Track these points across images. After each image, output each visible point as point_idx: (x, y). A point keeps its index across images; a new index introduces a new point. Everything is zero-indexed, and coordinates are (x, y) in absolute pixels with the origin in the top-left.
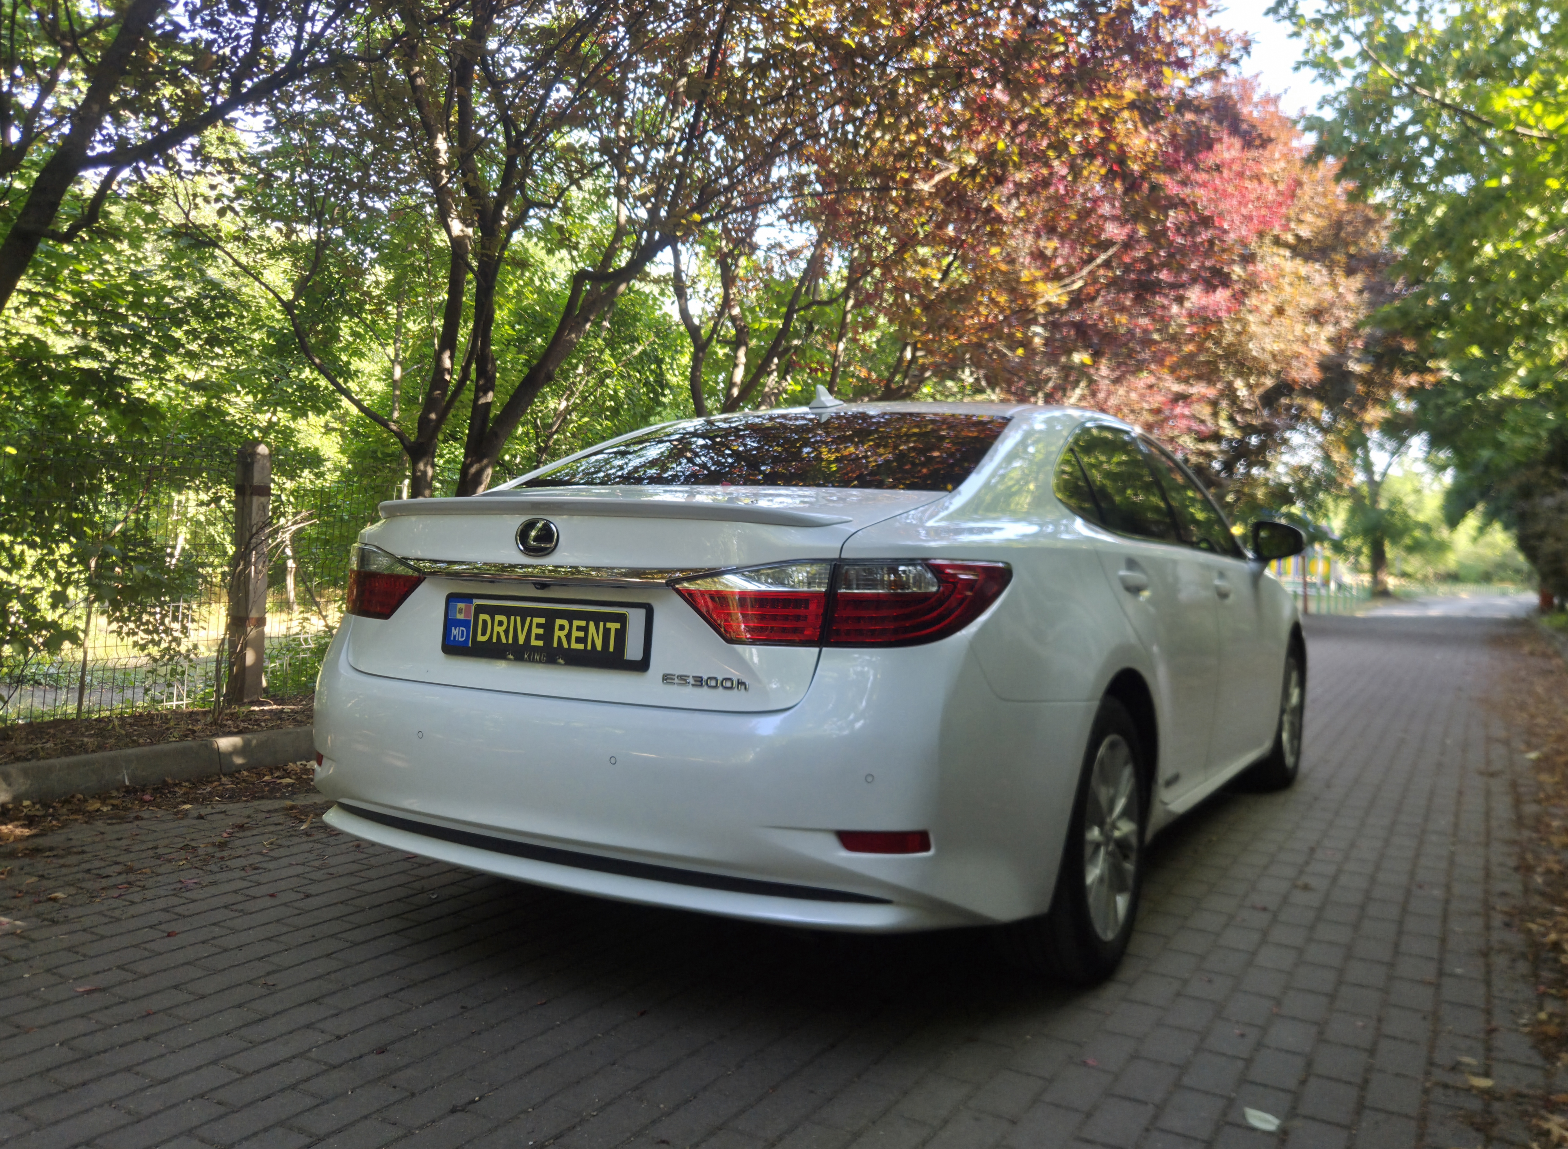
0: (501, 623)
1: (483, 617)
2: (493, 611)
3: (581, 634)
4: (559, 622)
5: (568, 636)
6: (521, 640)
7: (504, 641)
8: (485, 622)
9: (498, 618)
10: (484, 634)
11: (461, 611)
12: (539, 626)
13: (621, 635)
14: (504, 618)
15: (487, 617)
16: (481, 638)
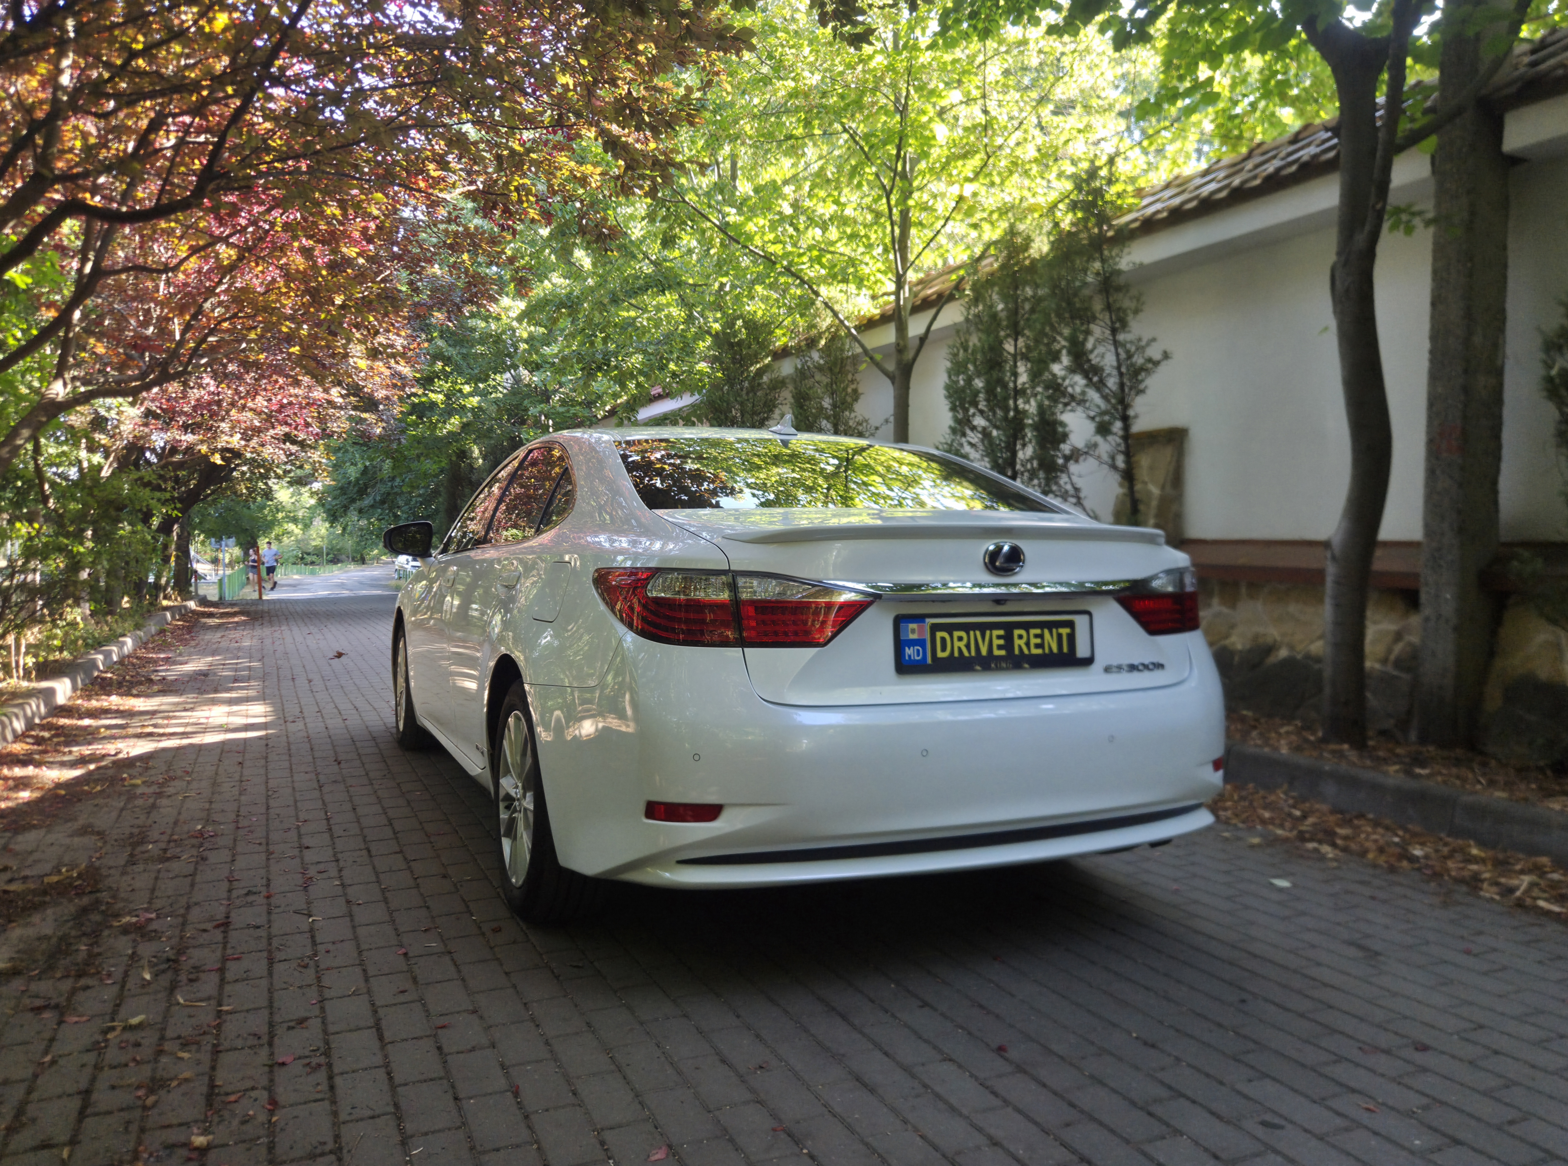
0: (960, 639)
1: (939, 635)
2: (949, 629)
3: (1038, 641)
4: (1017, 632)
5: (1028, 644)
6: (984, 651)
7: (966, 654)
8: (943, 640)
9: (956, 634)
10: (944, 649)
11: (913, 631)
12: (999, 637)
13: (1072, 638)
14: (963, 634)
15: (945, 635)
16: (940, 654)
